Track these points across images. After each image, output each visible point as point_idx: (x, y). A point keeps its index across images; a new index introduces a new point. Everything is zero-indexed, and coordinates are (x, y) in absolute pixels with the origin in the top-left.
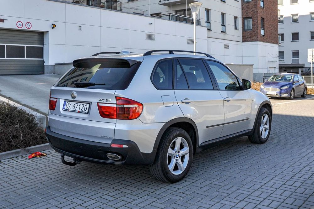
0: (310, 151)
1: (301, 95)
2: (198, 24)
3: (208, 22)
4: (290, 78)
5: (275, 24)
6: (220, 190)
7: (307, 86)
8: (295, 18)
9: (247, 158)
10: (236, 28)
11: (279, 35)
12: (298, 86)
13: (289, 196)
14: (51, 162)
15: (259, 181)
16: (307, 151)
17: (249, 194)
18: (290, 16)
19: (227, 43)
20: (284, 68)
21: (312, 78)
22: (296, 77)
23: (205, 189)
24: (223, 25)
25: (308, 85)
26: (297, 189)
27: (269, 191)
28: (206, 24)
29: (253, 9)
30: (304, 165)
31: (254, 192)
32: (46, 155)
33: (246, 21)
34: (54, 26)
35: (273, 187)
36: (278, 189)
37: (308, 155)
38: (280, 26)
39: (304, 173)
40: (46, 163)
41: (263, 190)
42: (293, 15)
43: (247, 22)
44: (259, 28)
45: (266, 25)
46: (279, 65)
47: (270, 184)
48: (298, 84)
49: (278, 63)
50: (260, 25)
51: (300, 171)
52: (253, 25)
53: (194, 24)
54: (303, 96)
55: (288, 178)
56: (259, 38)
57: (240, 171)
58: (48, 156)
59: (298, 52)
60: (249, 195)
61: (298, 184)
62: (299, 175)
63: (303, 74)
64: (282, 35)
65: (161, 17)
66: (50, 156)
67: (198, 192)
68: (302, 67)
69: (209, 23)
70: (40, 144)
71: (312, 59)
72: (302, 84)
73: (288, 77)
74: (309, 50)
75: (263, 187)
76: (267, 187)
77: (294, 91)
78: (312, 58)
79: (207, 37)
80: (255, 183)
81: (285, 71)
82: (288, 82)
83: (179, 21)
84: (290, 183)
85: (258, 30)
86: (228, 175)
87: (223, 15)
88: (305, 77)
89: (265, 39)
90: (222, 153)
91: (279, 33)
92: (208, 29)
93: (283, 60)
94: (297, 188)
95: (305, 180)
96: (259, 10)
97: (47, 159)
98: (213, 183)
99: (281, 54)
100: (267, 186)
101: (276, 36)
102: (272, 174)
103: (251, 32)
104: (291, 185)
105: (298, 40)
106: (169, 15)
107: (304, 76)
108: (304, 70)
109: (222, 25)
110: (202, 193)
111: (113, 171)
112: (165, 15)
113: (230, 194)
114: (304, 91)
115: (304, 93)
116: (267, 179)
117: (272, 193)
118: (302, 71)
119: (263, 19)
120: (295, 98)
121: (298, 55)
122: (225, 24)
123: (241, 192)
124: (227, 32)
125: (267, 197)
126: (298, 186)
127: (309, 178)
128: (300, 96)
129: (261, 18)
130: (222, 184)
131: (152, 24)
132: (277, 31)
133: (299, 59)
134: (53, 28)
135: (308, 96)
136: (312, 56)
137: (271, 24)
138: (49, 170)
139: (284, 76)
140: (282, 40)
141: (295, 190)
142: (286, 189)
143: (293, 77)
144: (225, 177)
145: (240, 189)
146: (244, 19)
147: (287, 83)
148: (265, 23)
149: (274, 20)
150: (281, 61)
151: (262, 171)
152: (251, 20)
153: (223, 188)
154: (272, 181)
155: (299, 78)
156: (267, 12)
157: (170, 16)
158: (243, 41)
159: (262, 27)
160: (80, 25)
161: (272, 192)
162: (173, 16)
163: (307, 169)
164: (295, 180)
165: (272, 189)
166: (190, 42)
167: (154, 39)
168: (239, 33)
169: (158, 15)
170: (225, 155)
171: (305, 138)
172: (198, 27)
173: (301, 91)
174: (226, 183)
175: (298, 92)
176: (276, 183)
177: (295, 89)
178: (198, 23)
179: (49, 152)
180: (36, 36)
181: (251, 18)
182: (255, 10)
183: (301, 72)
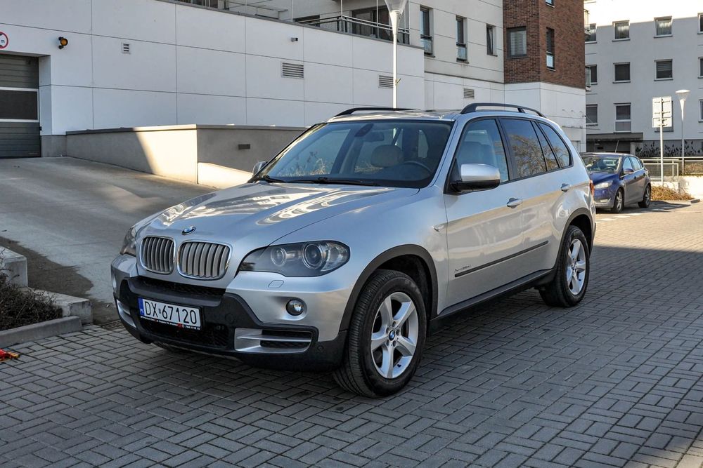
0: (672, 335)
1: (639, 203)
2: (404, 42)
3: (427, 36)
4: (614, 165)
5: (578, 44)
6: (456, 445)
7: (652, 183)
8: (622, 28)
9: (521, 357)
10: (490, 51)
11: (587, 67)
12: (633, 182)
13: (632, 457)
14: (29, 375)
15: (553, 417)
16: (665, 335)
17: (530, 454)
18: (611, 24)
19: (471, 84)
20: (599, 142)
21: (662, 164)
22: (627, 160)
23: (417, 442)
24: (461, 44)
25: (654, 181)
26: (649, 437)
27: (579, 445)
28: (421, 43)
29: (529, 8)
30: (661, 371)
31: (541, 448)
32: (19, 356)
33: (513, 35)
34: (63, 42)
35: (588, 432)
36: (603, 437)
37: (667, 346)
38: (589, 48)
39: (664, 393)
40: (16, 378)
41: (564, 442)
42: (618, 24)
43: (515, 37)
44: (541, 51)
45: (557, 45)
46: (587, 135)
47: (581, 425)
48: (632, 178)
49: (585, 132)
50: (545, 46)
51: (652, 389)
52: (528, 45)
53: (393, 40)
54: (643, 205)
55: (623, 407)
56: (542, 75)
57: (505, 390)
58: (23, 358)
59: (630, 106)
60: (530, 457)
61: (649, 424)
62: (651, 399)
63: (641, 155)
64: (594, 69)
65: (318, 25)
66: (29, 359)
67: (399, 451)
68: (638, 141)
69: (430, 38)
70: (7, 329)
71: (663, 121)
72: (641, 178)
73: (608, 163)
74: (654, 100)
75: (564, 434)
76: (574, 432)
77: (623, 193)
78: (661, 119)
79: (425, 72)
80: (544, 422)
81: (600, 149)
82: (610, 173)
83: (361, 34)
84: (631, 420)
85: (540, 57)
86: (477, 403)
87: (461, 21)
88: (645, 162)
89: (555, 77)
90: (458, 344)
91: (586, 64)
92: (426, 54)
93: (595, 124)
94: (649, 433)
95: (667, 411)
96: (543, 12)
97: (20, 367)
98: (438, 425)
99: (592, 111)
100: (573, 430)
101: (580, 70)
102: (584, 397)
103: (524, 61)
104: (635, 427)
105: (629, 79)
106: (336, 19)
107: (642, 160)
108: (641, 146)
109: (458, 45)
110: (408, 455)
111: (184, 398)
112: (328, 20)
113: (479, 456)
114: (646, 193)
115: (645, 198)
116: (574, 412)
117: (588, 451)
118: (638, 148)
119: (551, 31)
120: (625, 209)
121: (629, 113)
122: (464, 43)
123: (509, 448)
124: (469, 59)
125: (576, 461)
126: (652, 429)
127: (676, 405)
128: (637, 205)
129: (547, 28)
130: (460, 429)
131: (297, 39)
132: (582, 59)
133: (630, 122)
134: (61, 47)
135: (653, 204)
136: (663, 114)
137: (569, 43)
138: (21, 397)
139: (600, 159)
140: (594, 79)
141: (644, 440)
142: (622, 437)
143: (619, 162)
144: (468, 408)
145: (507, 440)
146: (508, 30)
147: (606, 174)
148: (556, 40)
149: (576, 34)
150: (592, 127)
151: (561, 390)
152: (524, 33)
153: (464, 438)
154: (586, 416)
155: (633, 164)
156: (559, 15)
157: (340, 22)
158: (507, 81)
159: (548, 50)
160: (127, 42)
161: (587, 447)
162: (346, 22)
163: (670, 381)
164: (643, 413)
165: (586, 438)
166: (386, 82)
167: (302, 76)
168: (498, 62)
169: (312, 21)
170: (469, 350)
171: (657, 303)
172: (404, 48)
173: (638, 194)
174: (470, 424)
175: (632, 196)
176: (595, 422)
177: (625, 188)
178: (404, 39)
179: (28, 348)
180: (22, 66)
181: (523, 28)
182: (534, 11)
183: (636, 151)
